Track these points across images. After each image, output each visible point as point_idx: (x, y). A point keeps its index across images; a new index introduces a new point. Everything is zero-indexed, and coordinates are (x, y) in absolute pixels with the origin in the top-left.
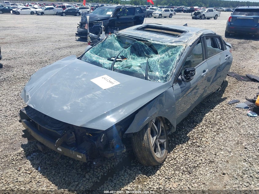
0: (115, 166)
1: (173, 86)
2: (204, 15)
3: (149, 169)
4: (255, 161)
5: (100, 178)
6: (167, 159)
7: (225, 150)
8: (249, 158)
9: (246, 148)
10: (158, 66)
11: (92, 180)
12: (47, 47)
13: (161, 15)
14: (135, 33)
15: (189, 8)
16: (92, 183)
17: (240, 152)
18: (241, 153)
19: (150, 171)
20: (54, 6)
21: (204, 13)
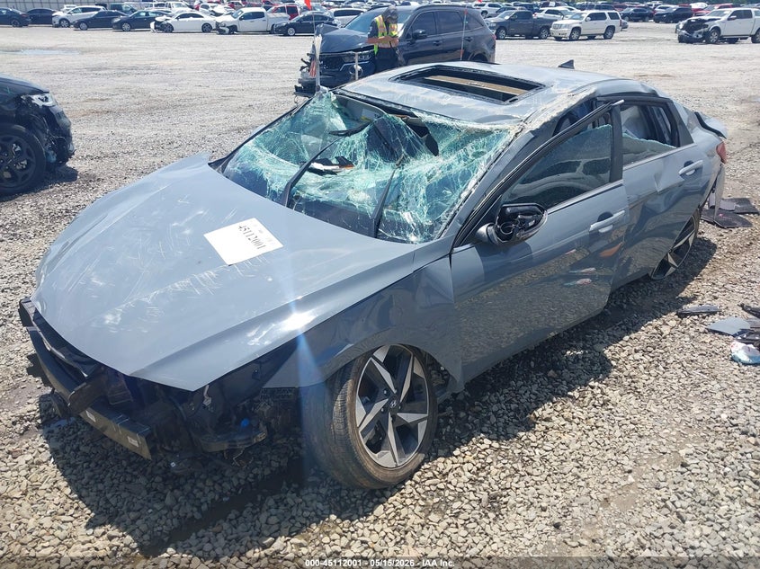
0: (259, 477)
1: (450, 255)
2: (717, 29)
3: (355, 497)
4: (698, 510)
5: (204, 507)
6: (419, 473)
7: (614, 463)
8: (679, 498)
9: (683, 465)
10: (423, 191)
11: (177, 511)
12: (210, 124)
13: (577, 29)
14: (388, 89)
15: (674, 8)
16: (175, 521)
17: (661, 473)
18: (662, 478)
19: (355, 503)
20: (267, 9)
21: (716, 24)
